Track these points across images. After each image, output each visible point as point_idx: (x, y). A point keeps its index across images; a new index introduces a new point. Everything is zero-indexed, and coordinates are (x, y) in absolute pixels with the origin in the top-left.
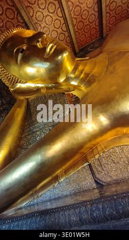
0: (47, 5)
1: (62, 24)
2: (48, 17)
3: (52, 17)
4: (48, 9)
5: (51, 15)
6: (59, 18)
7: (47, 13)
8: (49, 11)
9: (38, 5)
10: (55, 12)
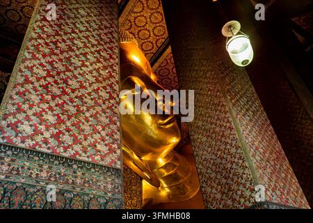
0: (158, 25)
1: (151, 51)
2: (147, 32)
3: (150, 36)
4: (155, 28)
5: (152, 34)
6: (155, 45)
7: (151, 29)
8: (153, 29)
9: (152, 14)
10: (158, 38)
